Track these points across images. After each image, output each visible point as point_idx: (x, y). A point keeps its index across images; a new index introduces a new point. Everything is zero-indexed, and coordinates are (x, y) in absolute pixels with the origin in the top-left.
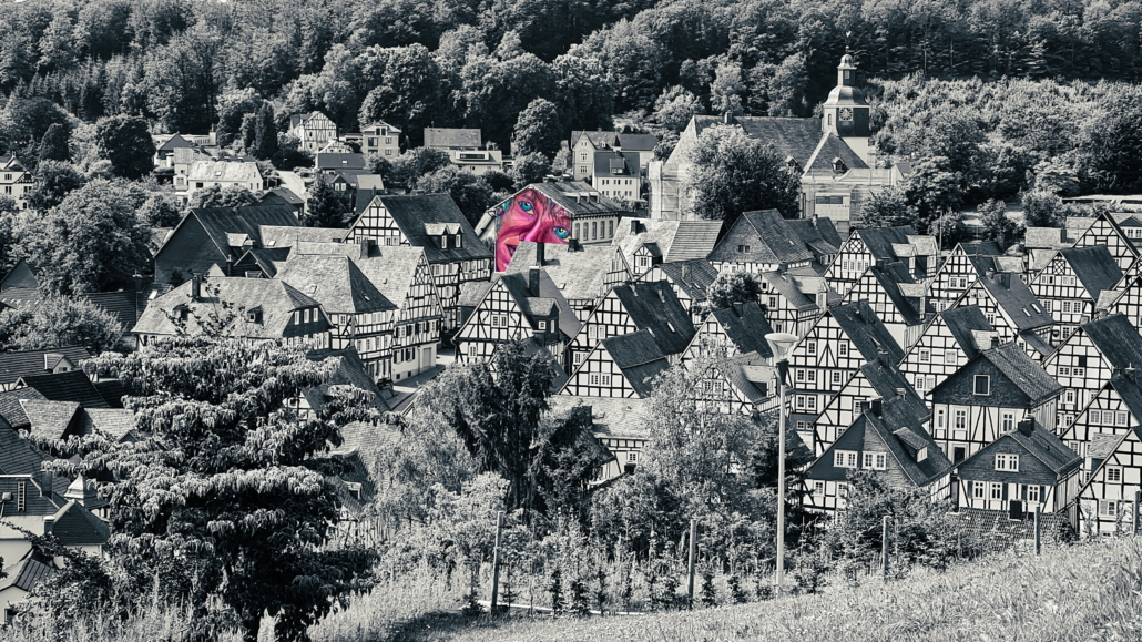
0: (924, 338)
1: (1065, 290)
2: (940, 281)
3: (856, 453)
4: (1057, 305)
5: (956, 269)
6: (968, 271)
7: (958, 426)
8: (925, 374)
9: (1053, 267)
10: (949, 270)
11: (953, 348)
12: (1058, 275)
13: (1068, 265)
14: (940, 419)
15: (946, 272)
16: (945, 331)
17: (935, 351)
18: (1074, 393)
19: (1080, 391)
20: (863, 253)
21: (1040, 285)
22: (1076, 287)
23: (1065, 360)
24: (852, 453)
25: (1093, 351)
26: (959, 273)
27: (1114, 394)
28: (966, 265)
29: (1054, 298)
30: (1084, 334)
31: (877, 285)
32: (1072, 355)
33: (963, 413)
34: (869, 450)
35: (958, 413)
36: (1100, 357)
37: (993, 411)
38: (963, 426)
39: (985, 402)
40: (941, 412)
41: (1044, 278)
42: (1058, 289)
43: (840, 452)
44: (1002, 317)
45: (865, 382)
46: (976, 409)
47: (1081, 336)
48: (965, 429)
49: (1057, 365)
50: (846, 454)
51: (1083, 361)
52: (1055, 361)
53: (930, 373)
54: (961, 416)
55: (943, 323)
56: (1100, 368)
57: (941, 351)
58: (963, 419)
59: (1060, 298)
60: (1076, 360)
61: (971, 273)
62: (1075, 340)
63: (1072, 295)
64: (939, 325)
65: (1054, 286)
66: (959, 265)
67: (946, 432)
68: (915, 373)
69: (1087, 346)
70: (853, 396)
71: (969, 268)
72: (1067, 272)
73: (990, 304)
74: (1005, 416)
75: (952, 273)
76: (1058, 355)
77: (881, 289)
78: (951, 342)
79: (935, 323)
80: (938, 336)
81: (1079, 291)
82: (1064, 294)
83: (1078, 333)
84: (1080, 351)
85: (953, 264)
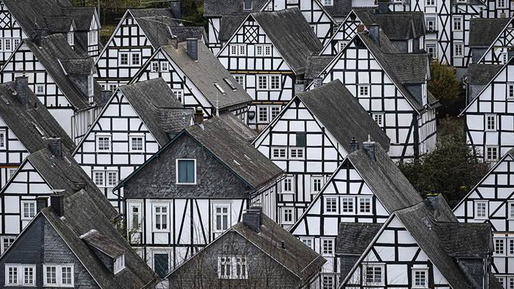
0: (102, 121)
1: (259, 61)
2: (107, 58)
3: (34, 268)
4: (251, 80)
5: (126, 42)
6: (142, 44)
7: (158, 226)
8: (106, 166)
9: (244, 34)
10: (118, 44)
11: (139, 131)
12: (251, 44)
13: (261, 32)
14: (135, 218)
15: (115, 47)
16: (128, 110)
17: (116, 136)
18: (293, 179)
19: (300, 177)
20: (12, 28)
21: (229, 57)
22: (272, 58)
23: (279, 140)
24: (29, 266)
25: (313, 126)
26: (130, 47)
27: (354, 175)
28: (138, 36)
29: (247, 72)
30: (301, 105)
31: (34, 61)
32: (288, 133)
33: (164, 209)
34: (51, 261)
35: (158, 209)
36: (323, 133)
37: (203, 204)
38: (165, 226)
39: (191, 194)
40: (136, 210)
41: (234, 48)
42: (251, 61)
43: (13, 266)
44: (191, 94)
45: (35, 177)
46: (180, 204)
47: (297, 108)
48: (167, 230)
49: (270, 146)
50: (21, 269)
51: (302, 138)
52: (267, 142)
53: (112, 165)
54: (161, 213)
55: (124, 100)
56: (323, 147)
57: (124, 137)
58: (165, 216)
59: (255, 72)
60: (293, 138)
61: (145, 46)
62: (290, 114)
63: (268, 67)
64: (120, 103)
65: (246, 58)
66: (130, 37)
67: (143, 236)
68: (92, 166)
69: (306, 121)
70: (20, 195)
71: (142, 40)
72: (261, 39)
73: (176, 79)
74: (219, 210)
75: (122, 47)
76: (271, 133)
77: (39, 66)
78: (135, 124)
79: (115, 100)
80: (120, 117)
81: (277, 63)
82: (259, 67)
83: (294, 105)
84: (297, 127)
85: (122, 37)
